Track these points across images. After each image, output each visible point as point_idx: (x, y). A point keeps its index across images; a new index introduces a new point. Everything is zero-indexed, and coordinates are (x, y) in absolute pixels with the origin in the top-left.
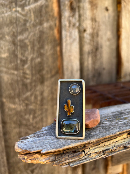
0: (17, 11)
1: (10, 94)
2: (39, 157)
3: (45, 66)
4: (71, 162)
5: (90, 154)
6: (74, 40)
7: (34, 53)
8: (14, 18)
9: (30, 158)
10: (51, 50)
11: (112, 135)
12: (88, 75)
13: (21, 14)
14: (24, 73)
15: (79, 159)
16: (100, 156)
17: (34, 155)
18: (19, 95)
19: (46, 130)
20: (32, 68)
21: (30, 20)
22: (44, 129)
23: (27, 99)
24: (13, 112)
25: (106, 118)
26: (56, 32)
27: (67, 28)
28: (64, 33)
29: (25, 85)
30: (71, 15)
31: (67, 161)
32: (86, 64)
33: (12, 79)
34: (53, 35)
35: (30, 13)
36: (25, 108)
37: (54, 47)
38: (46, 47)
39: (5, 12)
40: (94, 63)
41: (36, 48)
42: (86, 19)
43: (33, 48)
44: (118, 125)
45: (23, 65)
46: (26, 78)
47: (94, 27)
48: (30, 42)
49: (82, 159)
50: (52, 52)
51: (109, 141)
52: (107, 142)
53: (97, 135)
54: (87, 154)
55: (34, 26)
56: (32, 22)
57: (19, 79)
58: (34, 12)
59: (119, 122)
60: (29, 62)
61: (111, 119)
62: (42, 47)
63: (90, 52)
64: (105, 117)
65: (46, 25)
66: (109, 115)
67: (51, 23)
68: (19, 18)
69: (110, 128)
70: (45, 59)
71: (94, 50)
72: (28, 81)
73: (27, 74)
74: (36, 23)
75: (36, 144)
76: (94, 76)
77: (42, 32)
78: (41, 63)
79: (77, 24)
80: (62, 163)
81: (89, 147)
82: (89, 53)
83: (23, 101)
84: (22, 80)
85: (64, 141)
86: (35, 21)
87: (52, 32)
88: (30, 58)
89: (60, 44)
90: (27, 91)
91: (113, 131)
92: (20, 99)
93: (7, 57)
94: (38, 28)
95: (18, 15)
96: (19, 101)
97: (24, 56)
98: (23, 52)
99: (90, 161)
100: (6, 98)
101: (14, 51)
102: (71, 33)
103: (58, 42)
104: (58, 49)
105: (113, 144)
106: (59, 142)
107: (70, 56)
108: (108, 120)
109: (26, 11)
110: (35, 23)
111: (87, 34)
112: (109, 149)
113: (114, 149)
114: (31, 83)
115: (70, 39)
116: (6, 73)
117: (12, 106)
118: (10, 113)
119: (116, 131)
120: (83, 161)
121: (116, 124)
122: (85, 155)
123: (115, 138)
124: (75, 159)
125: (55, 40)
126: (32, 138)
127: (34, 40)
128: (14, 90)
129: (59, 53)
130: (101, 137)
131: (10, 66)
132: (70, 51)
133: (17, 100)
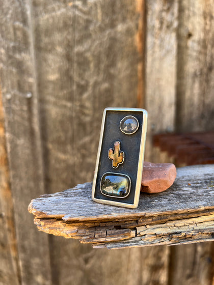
0: (75, 7)
1: (60, 137)
2: (63, 226)
3: (116, 95)
4: (109, 243)
5: (145, 235)
6: (168, 52)
7: (98, 74)
8: (70, 18)
9: (48, 226)
10: (127, 68)
11: (190, 210)
12: (191, 114)
13: (81, 11)
14: (82, 106)
15: (124, 240)
16: (163, 242)
17: (55, 221)
18: (72, 141)
19: (81, 188)
20: (94, 98)
21: (95, 21)
22: (79, 186)
23: (84, 147)
24: (63, 165)
25: (190, 183)
26: (137, 38)
27: (156, 31)
28: (150, 40)
29: (82, 125)
30: (165, 8)
31: (102, 240)
32: (188, 94)
33: (63, 115)
34: (132, 45)
35: (97, 8)
36: (81, 160)
37: (133, 64)
38: (119, 65)
39: (56, 8)
40: (203, 93)
41: (102, 66)
42: (194, 14)
43: (97, 66)
44: (207, 195)
45: (81, 94)
46: (84, 114)
47: (208, 27)
48: (93, 56)
49: (130, 241)
50: (128, 72)
51: (185, 220)
52: (180, 221)
53: (162, 206)
54: (139, 234)
55: (101, 30)
56: (99, 24)
57: (74, 115)
58: (103, 7)
59: (211, 191)
60: (90, 89)
61: (198, 185)
62: (113, 64)
63: (198, 73)
64: (189, 180)
65: (120, 27)
66: (198, 178)
67: (131, 24)
68: (79, 17)
69: (189, 198)
70: (116, 84)
71: (205, 70)
72: (88, 119)
73: (87, 108)
74: (105, 25)
75: (59, 206)
76: (202, 116)
77: (113, 40)
78: (109, 91)
79: (176, 24)
80: (95, 240)
81: (145, 223)
82: (195, 75)
83: (79, 150)
84: (78, 118)
85: (103, 207)
86: (103, 20)
87: (130, 39)
88: (92, 82)
89: (143, 59)
90: (86, 134)
91: (194, 204)
92: (75, 146)
93: (57, 80)
94: (107, 32)
95: (77, 13)
96: (73, 149)
97: (83, 79)
98: (81, 72)
99: (142, 246)
100: (52, 142)
101: (68, 71)
102: (162, 40)
103: (140, 55)
104: (139, 67)
105: (191, 226)
106: (94, 208)
107: (158, 79)
108: (192, 185)
109: (89, 6)
110: (103, 26)
111: (194, 41)
112: (181, 233)
113: (191, 234)
114: (91, 123)
115: (160, 51)
116: (55, 104)
117: (62, 156)
118: (58, 166)
119: (199, 203)
120: (129, 244)
121: (205, 194)
122: (136, 236)
123: (198, 217)
124: (116, 238)
125: (134, 53)
126: (56, 197)
127: (100, 53)
128: (66, 132)
129: (140, 75)
130: (168, 209)
131: (61, 94)
132: (160, 71)
133: (69, 147)
